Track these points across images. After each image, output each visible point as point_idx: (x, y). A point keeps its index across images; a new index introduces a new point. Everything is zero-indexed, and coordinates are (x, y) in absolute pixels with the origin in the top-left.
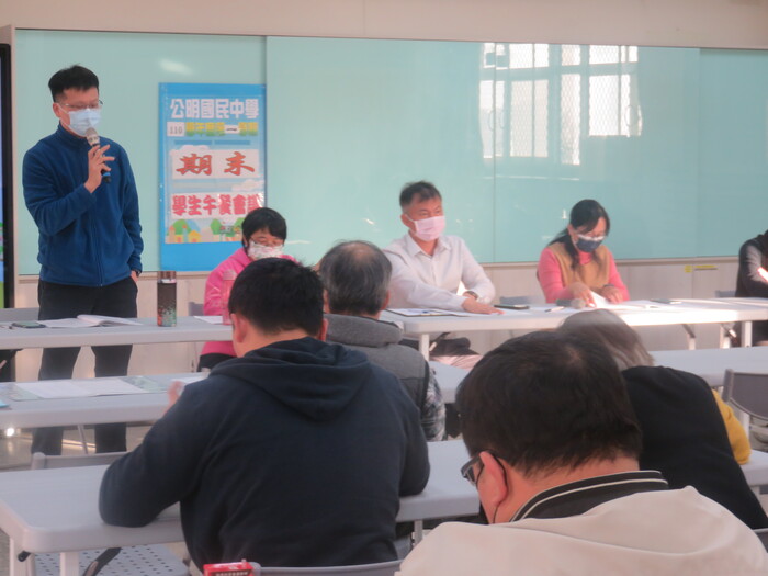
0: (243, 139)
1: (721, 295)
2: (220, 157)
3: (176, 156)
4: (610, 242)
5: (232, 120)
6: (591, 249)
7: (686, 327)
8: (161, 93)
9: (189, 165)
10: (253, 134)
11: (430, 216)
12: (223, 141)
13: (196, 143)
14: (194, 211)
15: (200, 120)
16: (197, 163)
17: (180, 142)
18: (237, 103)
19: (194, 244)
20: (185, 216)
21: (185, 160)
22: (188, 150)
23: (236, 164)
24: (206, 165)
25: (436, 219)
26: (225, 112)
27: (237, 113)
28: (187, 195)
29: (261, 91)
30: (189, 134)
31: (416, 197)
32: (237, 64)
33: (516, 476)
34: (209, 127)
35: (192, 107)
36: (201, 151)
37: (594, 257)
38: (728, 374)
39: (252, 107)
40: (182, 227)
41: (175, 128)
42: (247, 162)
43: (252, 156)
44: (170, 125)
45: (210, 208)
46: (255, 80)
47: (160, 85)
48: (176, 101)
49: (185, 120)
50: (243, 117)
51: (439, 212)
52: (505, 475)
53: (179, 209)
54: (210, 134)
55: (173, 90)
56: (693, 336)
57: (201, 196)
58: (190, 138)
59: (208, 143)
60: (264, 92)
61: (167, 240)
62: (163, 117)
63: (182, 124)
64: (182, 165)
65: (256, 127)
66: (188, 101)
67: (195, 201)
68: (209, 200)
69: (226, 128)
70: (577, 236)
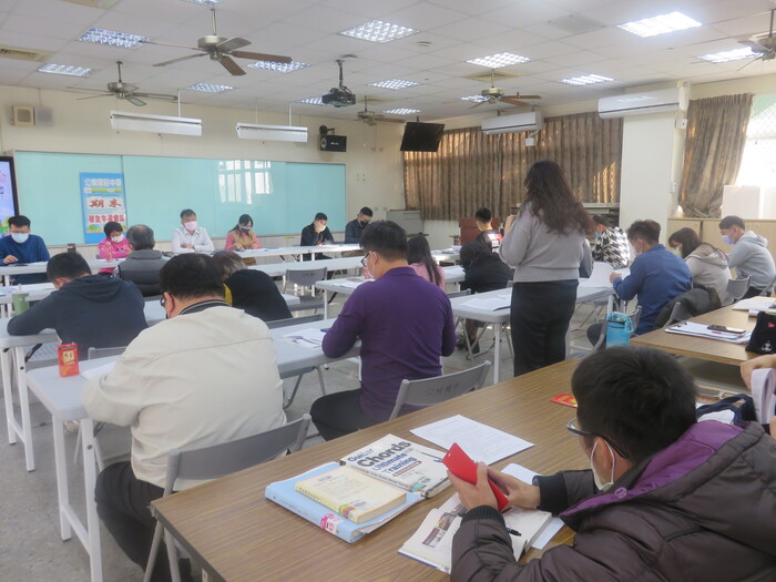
0: (116, 193)
2: (107, 201)
3: (89, 201)
4: (254, 230)
5: (111, 186)
6: (247, 232)
7: (281, 256)
8: (81, 176)
9: (94, 204)
10: (120, 192)
11: (190, 221)
12: (107, 194)
13: (97, 195)
14: (98, 221)
15: (98, 187)
16: (98, 203)
17: (89, 195)
18: (112, 180)
19: (97, 233)
20: (94, 223)
21: (93, 202)
22: (94, 198)
23: (114, 203)
24: (101, 203)
26: (108, 183)
27: (113, 184)
28: (94, 215)
29: (122, 176)
32: (111, 166)
33: (177, 301)
34: (102, 189)
35: (94, 181)
36: (99, 198)
37: (247, 234)
38: (287, 271)
39: (119, 182)
40: (91, 227)
41: (87, 190)
42: (118, 202)
43: (120, 200)
44: (85, 189)
45: (104, 220)
46: (119, 171)
47: (80, 173)
48: (86, 180)
49: (91, 187)
50: (115, 186)
52: (173, 301)
53: (91, 219)
54: (102, 192)
55: (84, 176)
56: (284, 259)
57: (100, 215)
58: (94, 193)
59: (102, 195)
61: (87, 232)
62: (82, 186)
64: (91, 204)
65: (120, 189)
66: (92, 179)
67: (98, 217)
68: (103, 217)
69: (109, 190)
70: (241, 227)
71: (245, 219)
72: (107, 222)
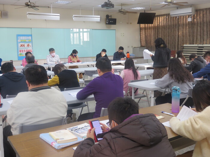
0: (29, 42)
1: (94, 61)
2: (26, 45)
3: (20, 45)
5: (27, 39)
7: (88, 65)
8: (17, 36)
9: (21, 46)
10: (31, 41)
11: (53, 53)
13: (22, 43)
14: (23, 52)
17: (20, 43)
18: (28, 37)
19: (23, 56)
20: (21, 53)
21: (21, 45)
22: (21, 44)
23: (28, 45)
24: (24, 46)
25: (54, 53)
29: (31, 35)
31: (51, 51)
32: (28, 32)
34: (24, 40)
35: (21, 38)
36: (23, 44)
38: (85, 71)
39: (30, 38)
40: (20, 54)
41: (19, 41)
42: (30, 45)
43: (30, 44)
44: (18, 40)
45: (25, 51)
46: (30, 34)
48: (19, 37)
49: (21, 39)
50: (29, 39)
51: (54, 52)
53: (20, 51)
54: (24, 41)
55: (18, 36)
57: (23, 50)
58: (21, 42)
59: (24, 43)
61: (19, 56)
62: (17, 39)
64: (20, 46)
65: (31, 40)
67: (23, 51)
68: (25, 50)
69: (26, 41)
72: (26, 52)
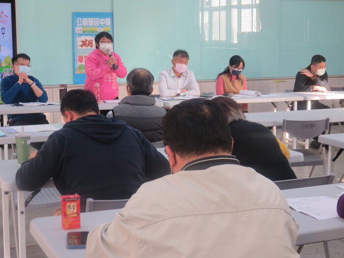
3: (79, 40)
5: (100, 26)
6: (237, 74)
7: (273, 103)
8: (73, 16)
9: (84, 43)
11: (182, 63)
13: (87, 35)
15: (88, 26)
16: (87, 43)
17: (80, 35)
18: (102, 20)
20: (83, 63)
21: (83, 41)
22: (83, 38)
24: (91, 43)
26: (98, 23)
27: (102, 23)
28: (83, 55)
29: (111, 15)
30: (84, 32)
33: (178, 157)
34: (92, 29)
35: (85, 21)
36: (89, 38)
38: (284, 121)
39: (108, 21)
40: (81, 68)
41: (78, 29)
44: (76, 28)
46: (109, 10)
47: (73, 13)
48: (78, 20)
49: (82, 26)
50: (105, 25)
52: (174, 156)
53: (81, 60)
54: (92, 32)
55: (76, 15)
56: (275, 107)
59: (91, 35)
60: (113, 15)
61: (76, 72)
62: (74, 25)
63: (81, 28)
64: (81, 44)
65: (109, 29)
66: (83, 19)
69: (98, 30)
70: (232, 69)
71: (236, 61)
